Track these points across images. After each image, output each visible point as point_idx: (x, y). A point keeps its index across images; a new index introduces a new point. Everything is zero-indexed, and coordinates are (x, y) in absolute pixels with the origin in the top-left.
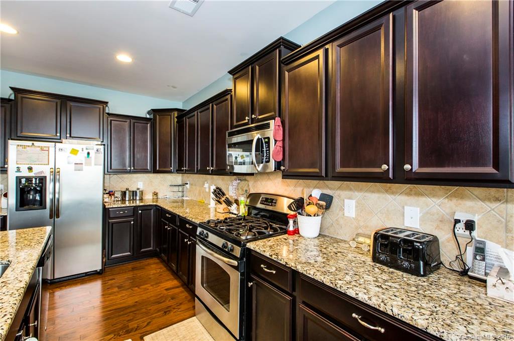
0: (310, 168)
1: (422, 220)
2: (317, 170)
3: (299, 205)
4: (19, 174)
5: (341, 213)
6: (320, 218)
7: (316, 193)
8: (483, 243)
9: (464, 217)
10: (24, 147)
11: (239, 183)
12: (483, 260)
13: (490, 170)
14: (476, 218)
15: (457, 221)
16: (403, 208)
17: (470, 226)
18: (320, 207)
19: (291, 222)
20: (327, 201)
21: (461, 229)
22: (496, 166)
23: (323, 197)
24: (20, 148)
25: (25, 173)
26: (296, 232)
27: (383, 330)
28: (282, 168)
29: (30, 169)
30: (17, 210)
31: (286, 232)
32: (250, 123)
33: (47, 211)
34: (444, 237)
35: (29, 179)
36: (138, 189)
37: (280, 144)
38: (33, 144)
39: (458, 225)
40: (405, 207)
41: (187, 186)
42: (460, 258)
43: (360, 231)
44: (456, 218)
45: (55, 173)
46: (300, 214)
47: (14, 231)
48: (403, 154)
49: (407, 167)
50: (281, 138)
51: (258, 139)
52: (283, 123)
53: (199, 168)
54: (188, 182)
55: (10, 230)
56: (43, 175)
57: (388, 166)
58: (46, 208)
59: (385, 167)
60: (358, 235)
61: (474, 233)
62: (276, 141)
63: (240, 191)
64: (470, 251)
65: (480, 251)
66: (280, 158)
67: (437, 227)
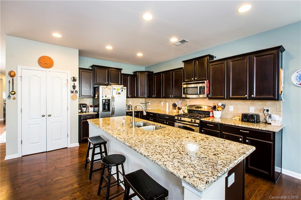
0: (221, 96)
1: (255, 110)
2: (223, 97)
3: (214, 108)
4: (103, 98)
5: (228, 110)
6: (221, 111)
7: (220, 104)
8: (271, 115)
9: (266, 109)
10: (104, 88)
11: (182, 102)
12: (271, 119)
13: (272, 97)
14: (269, 109)
15: (264, 110)
16: (249, 107)
17: (268, 111)
18: (222, 108)
19: (211, 113)
20: (224, 106)
21: (265, 112)
22: (273, 96)
23: (222, 105)
24: (103, 88)
25: (105, 98)
26: (213, 116)
27: (248, 132)
28: (209, 96)
29: (106, 96)
30: (102, 111)
31: (209, 117)
32: (193, 80)
33: (111, 112)
34: (261, 114)
35: (105, 100)
36: (130, 105)
37: (208, 88)
38: (107, 87)
39: (264, 111)
40: (250, 107)
41: (149, 103)
42: (265, 119)
43: (235, 115)
44: (264, 109)
45: (113, 98)
46: (214, 110)
47: (102, 118)
48: (251, 92)
49: (253, 96)
50: (208, 87)
51: (200, 87)
52: (209, 82)
53: (164, 96)
54: (150, 102)
55: (101, 118)
56: (109, 99)
57: (247, 95)
58: (110, 111)
59: (246, 96)
60: (235, 116)
61: (269, 112)
62: (207, 87)
63: (183, 105)
64: (268, 117)
65: (270, 117)
66: (208, 93)
67: (259, 112)
